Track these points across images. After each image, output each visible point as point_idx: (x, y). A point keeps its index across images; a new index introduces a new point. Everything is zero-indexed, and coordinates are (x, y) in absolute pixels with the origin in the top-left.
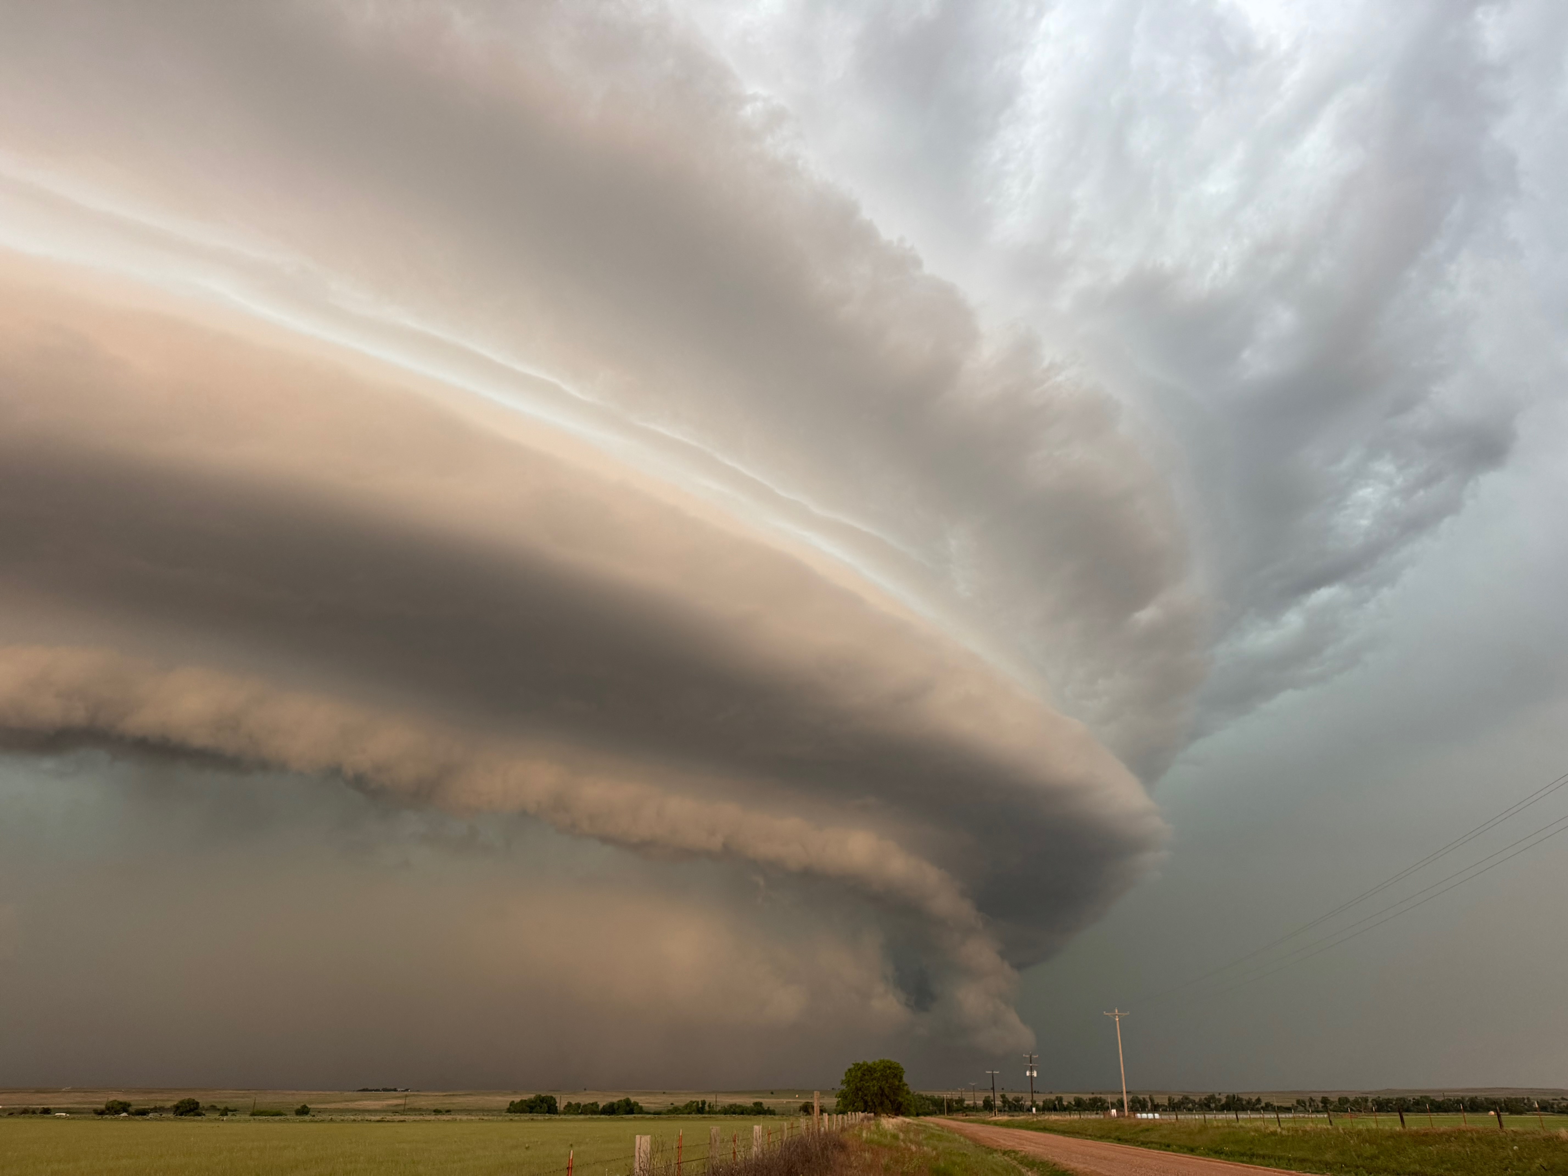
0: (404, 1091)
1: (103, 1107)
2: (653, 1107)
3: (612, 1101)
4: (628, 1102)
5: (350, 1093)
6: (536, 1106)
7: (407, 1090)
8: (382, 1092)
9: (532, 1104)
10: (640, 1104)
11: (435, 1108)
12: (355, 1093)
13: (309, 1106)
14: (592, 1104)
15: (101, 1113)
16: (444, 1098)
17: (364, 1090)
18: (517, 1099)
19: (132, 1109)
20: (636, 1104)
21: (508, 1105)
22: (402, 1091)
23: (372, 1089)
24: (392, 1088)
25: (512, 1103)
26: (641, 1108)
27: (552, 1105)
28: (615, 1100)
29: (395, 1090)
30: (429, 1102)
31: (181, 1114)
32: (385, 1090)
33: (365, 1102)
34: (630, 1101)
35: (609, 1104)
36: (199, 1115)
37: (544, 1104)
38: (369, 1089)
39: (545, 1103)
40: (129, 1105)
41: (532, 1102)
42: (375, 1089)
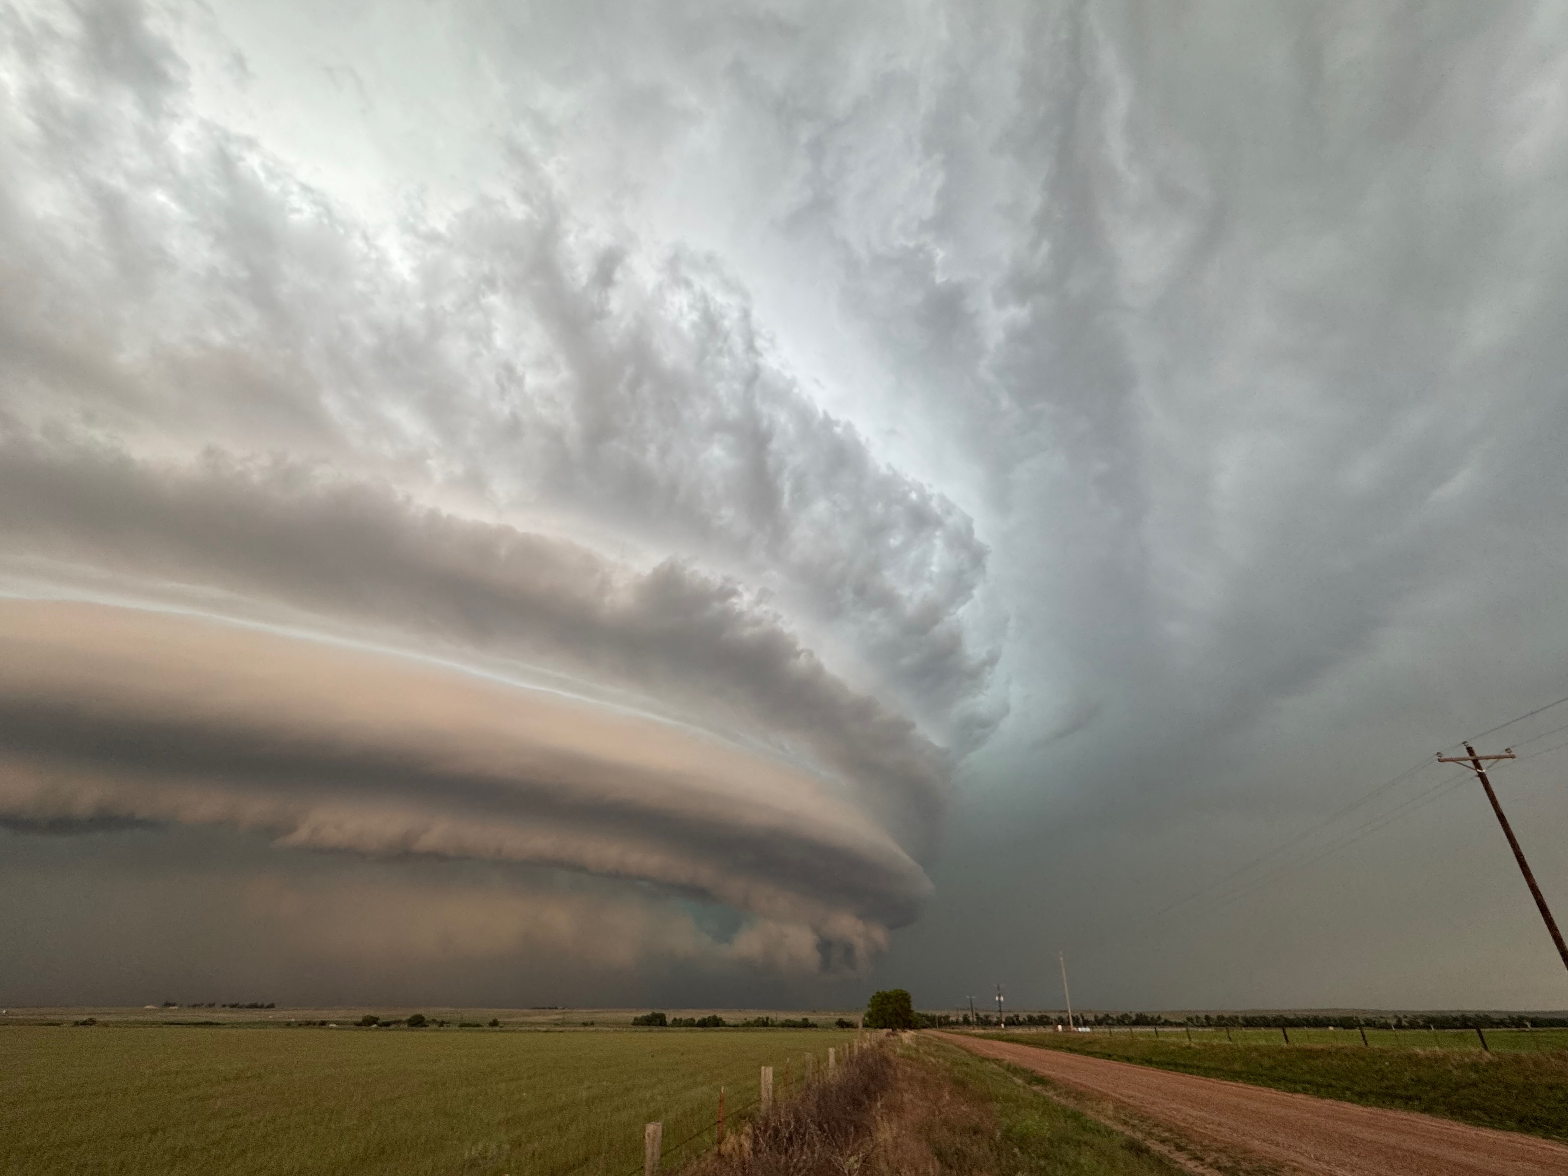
0: (563, 1009)
1: (360, 1020)
2: (732, 1022)
3: (704, 1017)
4: (715, 1017)
5: (528, 1010)
6: (652, 1021)
7: (564, 1008)
8: (548, 1010)
9: (649, 1019)
10: (723, 1020)
11: (581, 1021)
12: (530, 1010)
13: (499, 1020)
14: (691, 1019)
15: (359, 1024)
16: (591, 1014)
17: (535, 1008)
18: (640, 1015)
19: (379, 1021)
20: (721, 1019)
21: (633, 1020)
22: (561, 1009)
23: (541, 1007)
24: (554, 1007)
25: (636, 1019)
26: (724, 1022)
27: (663, 1020)
28: (706, 1016)
29: (556, 1008)
30: (580, 1017)
31: (412, 1026)
32: (550, 1008)
33: (536, 1017)
34: (717, 1017)
35: (702, 1019)
36: (425, 1026)
37: (658, 1019)
38: (539, 1007)
40: (378, 1019)
41: (650, 1017)
42: (543, 1007)
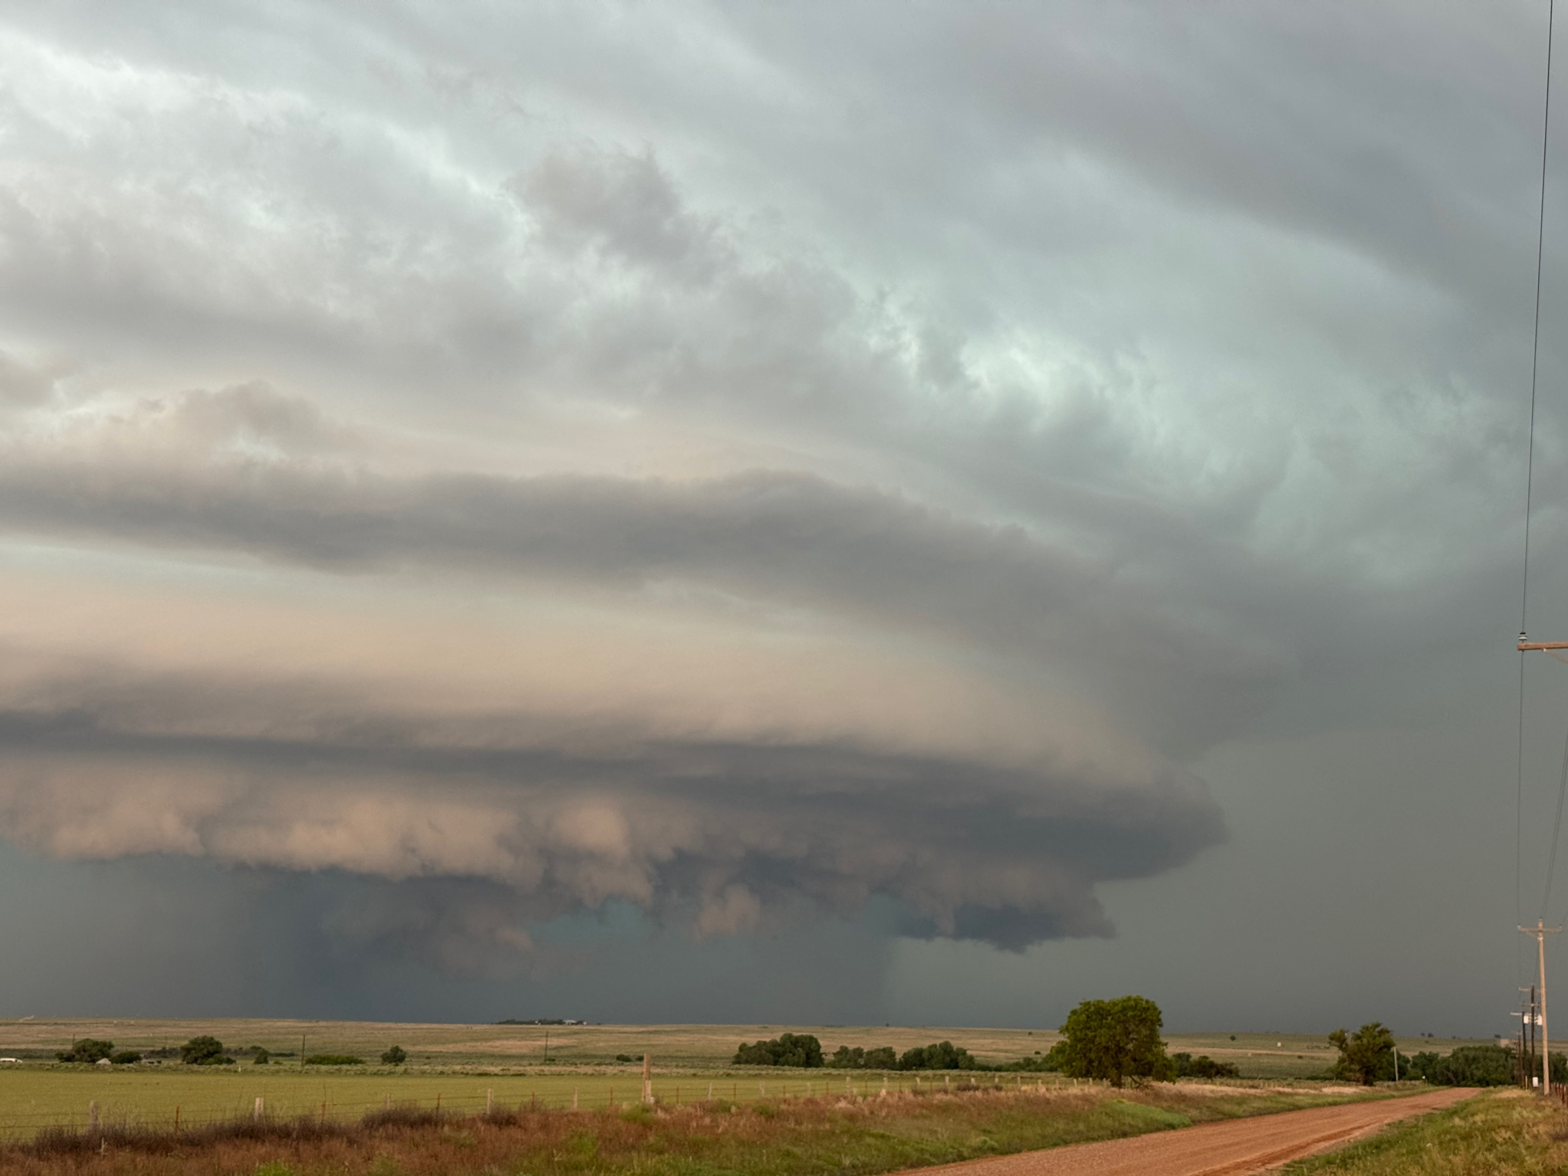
0: (576, 1024)
1: (71, 1049)
2: (1002, 1058)
3: (919, 1047)
4: (946, 1048)
5: (485, 1026)
6: (784, 1053)
7: (580, 1023)
8: (539, 1026)
9: (777, 1049)
10: (969, 1053)
11: (618, 1054)
12: (494, 1026)
13: (404, 1048)
14: (884, 1050)
15: (69, 1059)
16: (640, 1036)
18: (751, 1040)
19: (115, 1053)
20: (962, 1052)
21: (736, 1050)
22: (572, 1024)
23: (521, 1020)
24: (556, 1019)
25: (743, 1047)
26: (971, 1058)
27: (812, 1051)
28: (925, 1044)
29: (560, 1022)
30: (612, 1044)
31: (195, 1061)
32: (542, 1022)
33: (505, 1042)
34: (951, 1047)
35: (913, 1052)
36: (220, 1062)
37: (799, 1049)
38: (517, 1020)
39: (801, 1047)
40: (111, 1046)
41: (779, 1045)
42: (527, 1020)
